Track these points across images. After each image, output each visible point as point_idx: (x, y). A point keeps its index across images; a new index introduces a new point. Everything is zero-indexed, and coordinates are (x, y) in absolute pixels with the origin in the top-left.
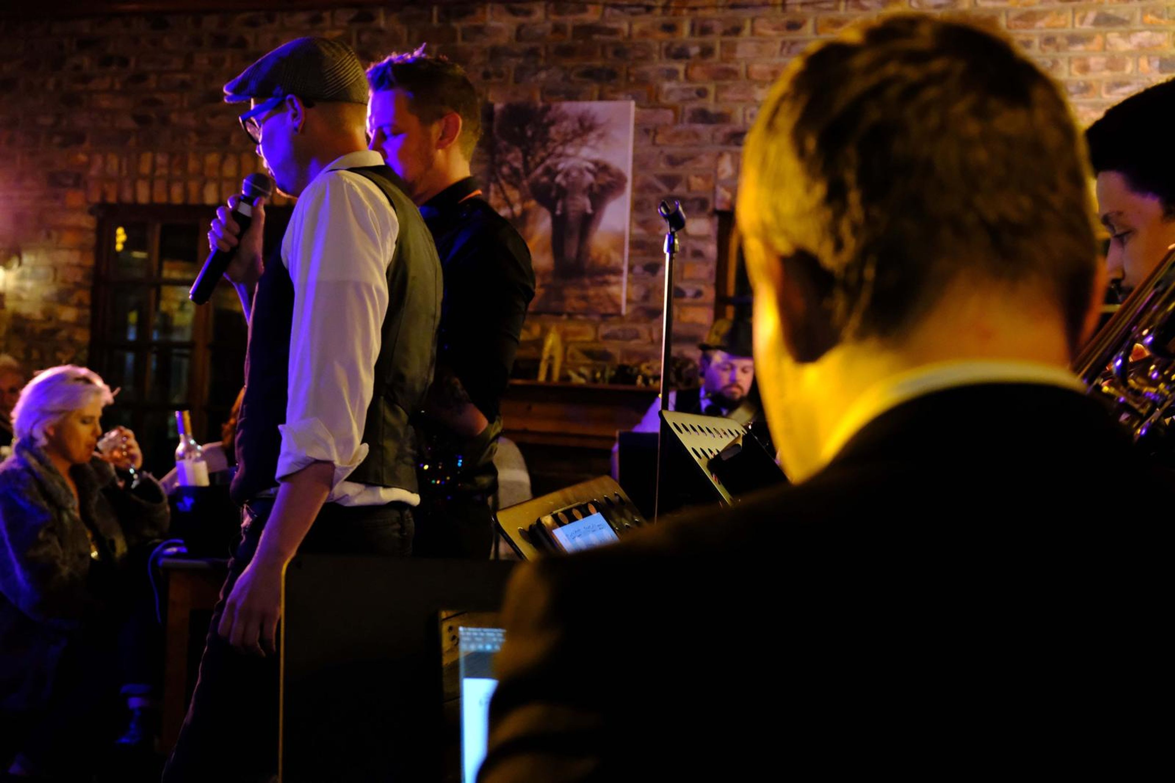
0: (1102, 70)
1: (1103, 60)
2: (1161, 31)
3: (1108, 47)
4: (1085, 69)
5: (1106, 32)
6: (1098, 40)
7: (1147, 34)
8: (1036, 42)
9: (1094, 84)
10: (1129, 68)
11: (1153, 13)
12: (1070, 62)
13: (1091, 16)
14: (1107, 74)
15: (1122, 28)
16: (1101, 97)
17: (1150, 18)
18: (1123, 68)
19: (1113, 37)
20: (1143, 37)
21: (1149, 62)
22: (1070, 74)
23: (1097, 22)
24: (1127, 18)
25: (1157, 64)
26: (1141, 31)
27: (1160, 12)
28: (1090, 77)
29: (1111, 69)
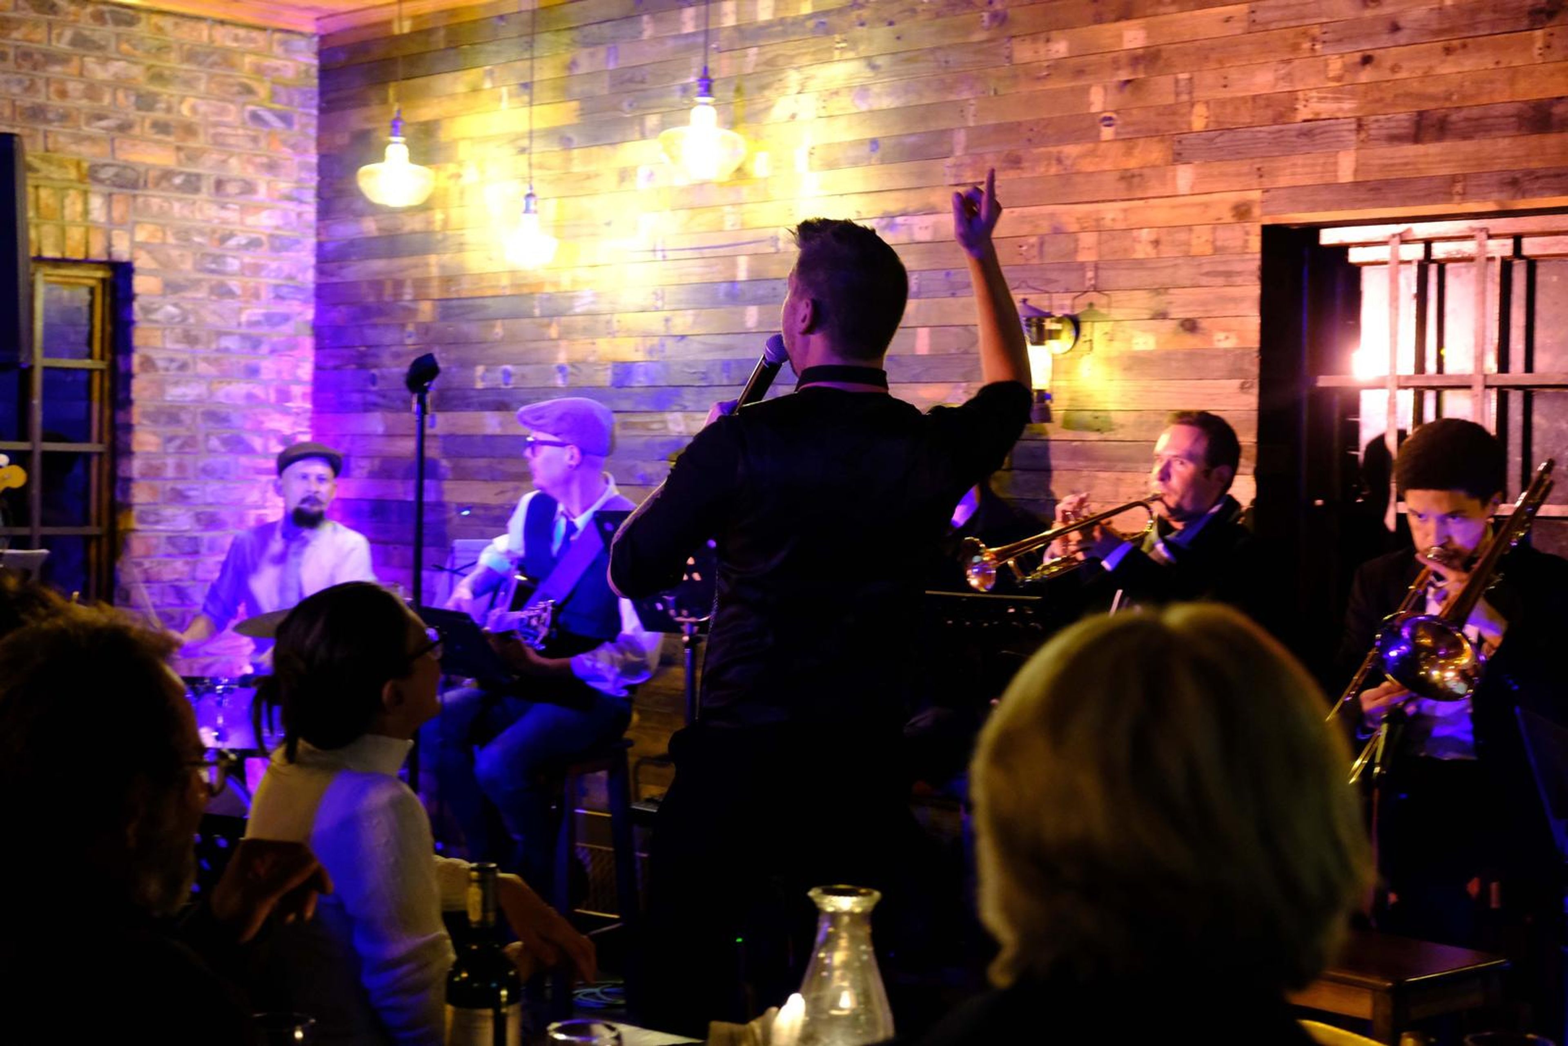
0: (80, 99)
1: (81, 87)
2: (135, 63)
3: (85, 73)
4: (63, 94)
5: (84, 56)
6: (76, 62)
7: (122, 64)
8: (11, 54)
9: (75, 113)
10: (107, 100)
11: (128, 41)
12: (48, 82)
13: (68, 34)
14: (84, 102)
15: (98, 53)
16: (80, 129)
17: (125, 47)
18: (100, 99)
19: (90, 62)
20: (117, 67)
21: (127, 97)
22: (48, 98)
23: (74, 43)
24: (103, 43)
25: (133, 99)
26: (118, 60)
27: (133, 42)
28: (68, 103)
29: (90, 98)
